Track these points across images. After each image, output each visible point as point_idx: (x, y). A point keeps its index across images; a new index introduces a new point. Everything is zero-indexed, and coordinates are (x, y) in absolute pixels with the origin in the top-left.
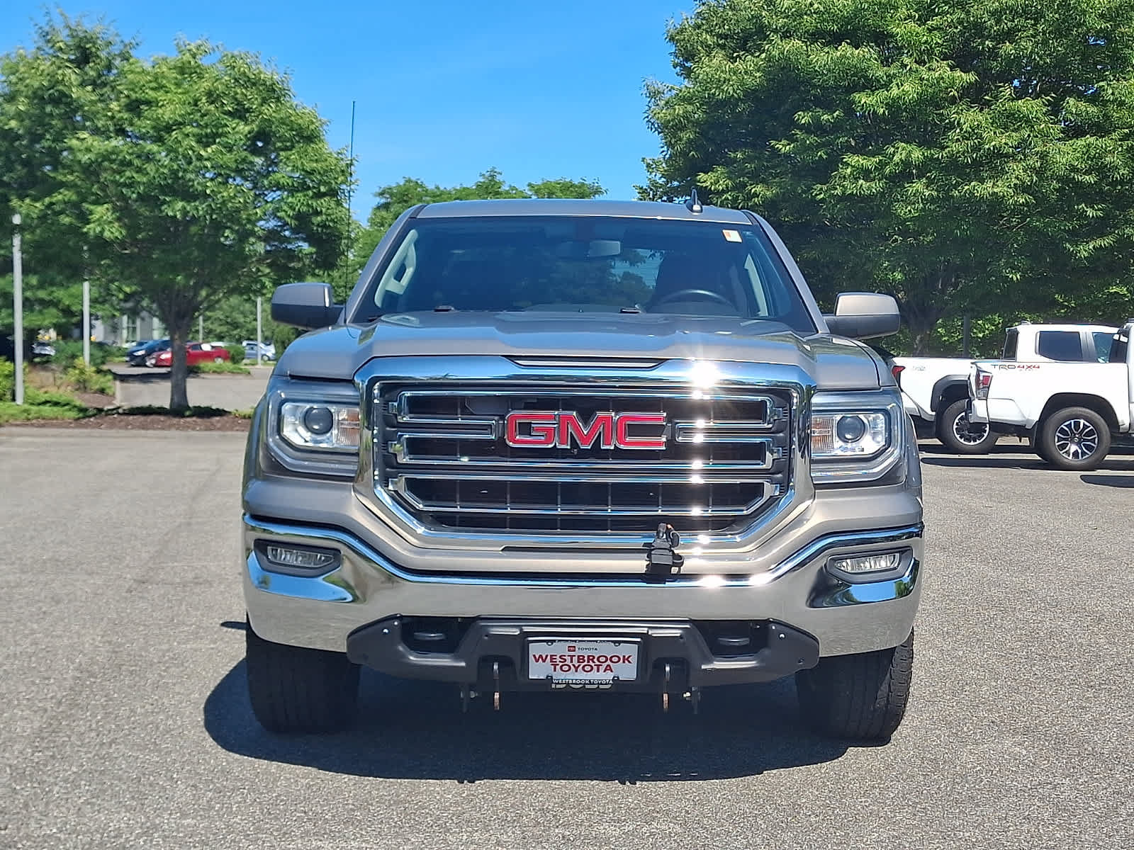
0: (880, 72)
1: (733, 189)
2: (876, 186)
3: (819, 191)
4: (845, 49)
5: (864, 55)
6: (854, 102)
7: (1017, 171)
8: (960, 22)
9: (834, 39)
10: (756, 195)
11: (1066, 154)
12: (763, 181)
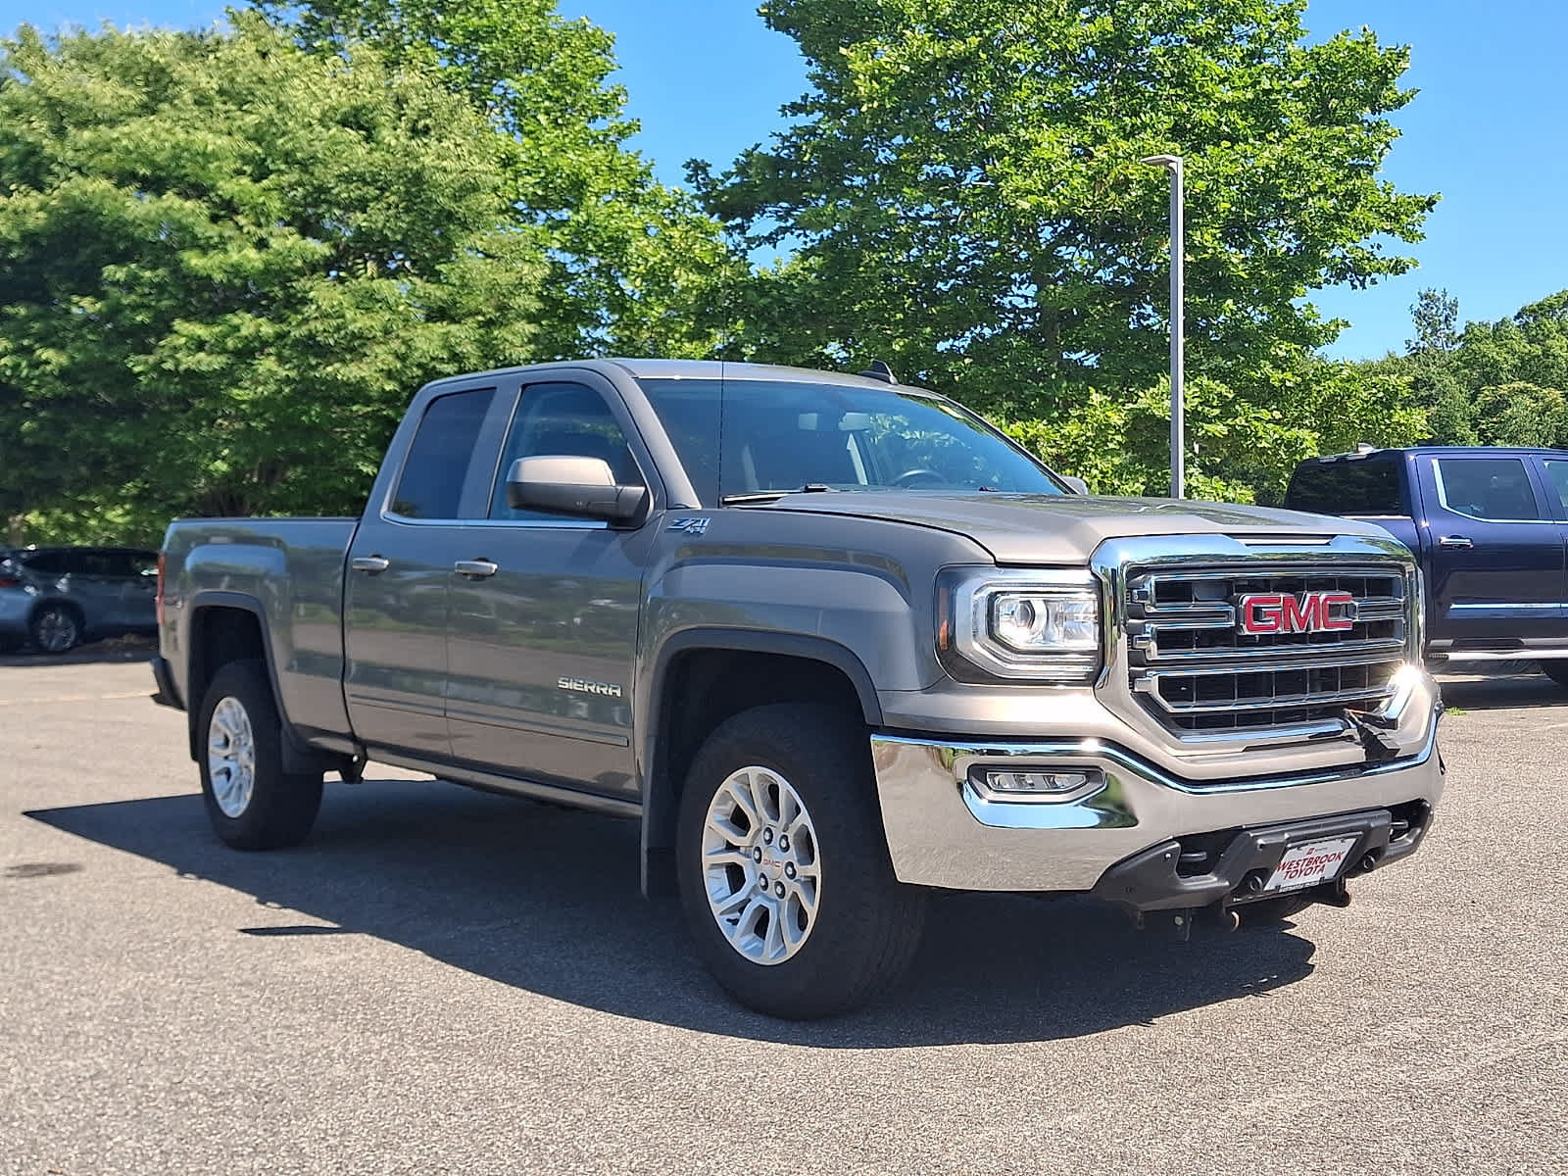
0: (213, 231)
1: (14, 352)
2: (217, 362)
3: (137, 364)
4: (171, 199)
5: (192, 210)
6: (182, 261)
7: (382, 356)
8: (300, 184)
9: (155, 185)
10: (47, 362)
11: (428, 340)
12: (53, 345)
